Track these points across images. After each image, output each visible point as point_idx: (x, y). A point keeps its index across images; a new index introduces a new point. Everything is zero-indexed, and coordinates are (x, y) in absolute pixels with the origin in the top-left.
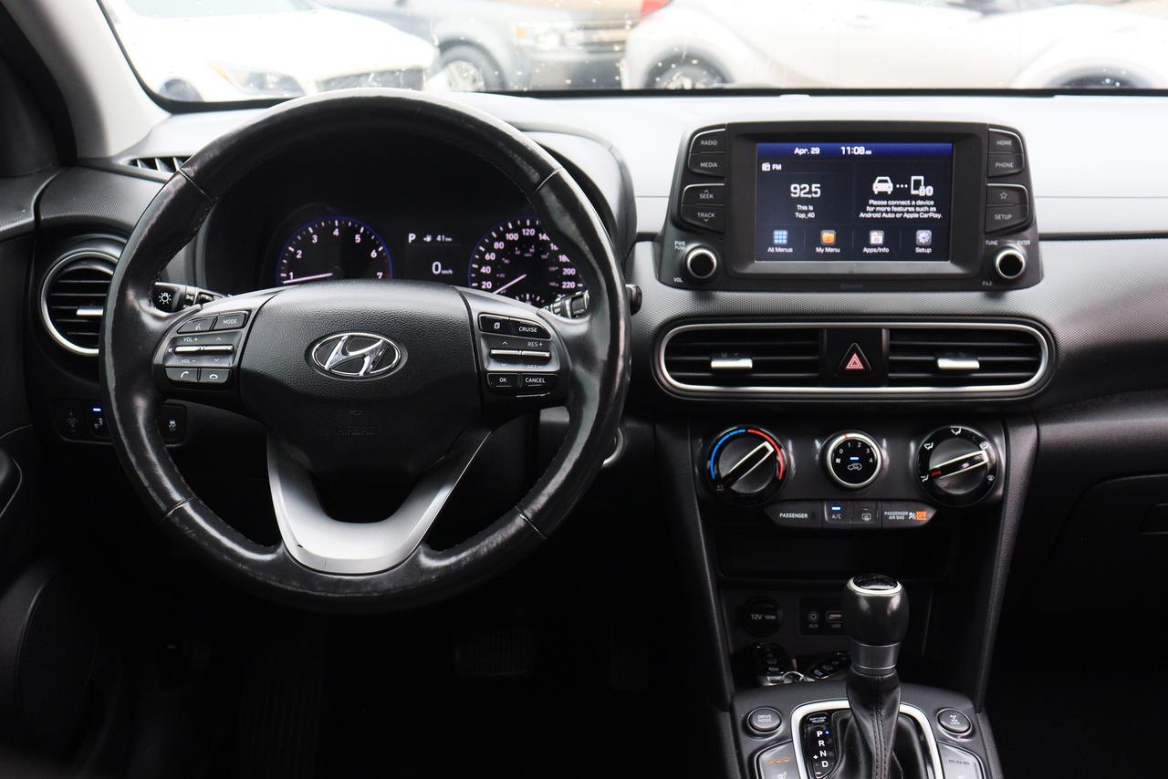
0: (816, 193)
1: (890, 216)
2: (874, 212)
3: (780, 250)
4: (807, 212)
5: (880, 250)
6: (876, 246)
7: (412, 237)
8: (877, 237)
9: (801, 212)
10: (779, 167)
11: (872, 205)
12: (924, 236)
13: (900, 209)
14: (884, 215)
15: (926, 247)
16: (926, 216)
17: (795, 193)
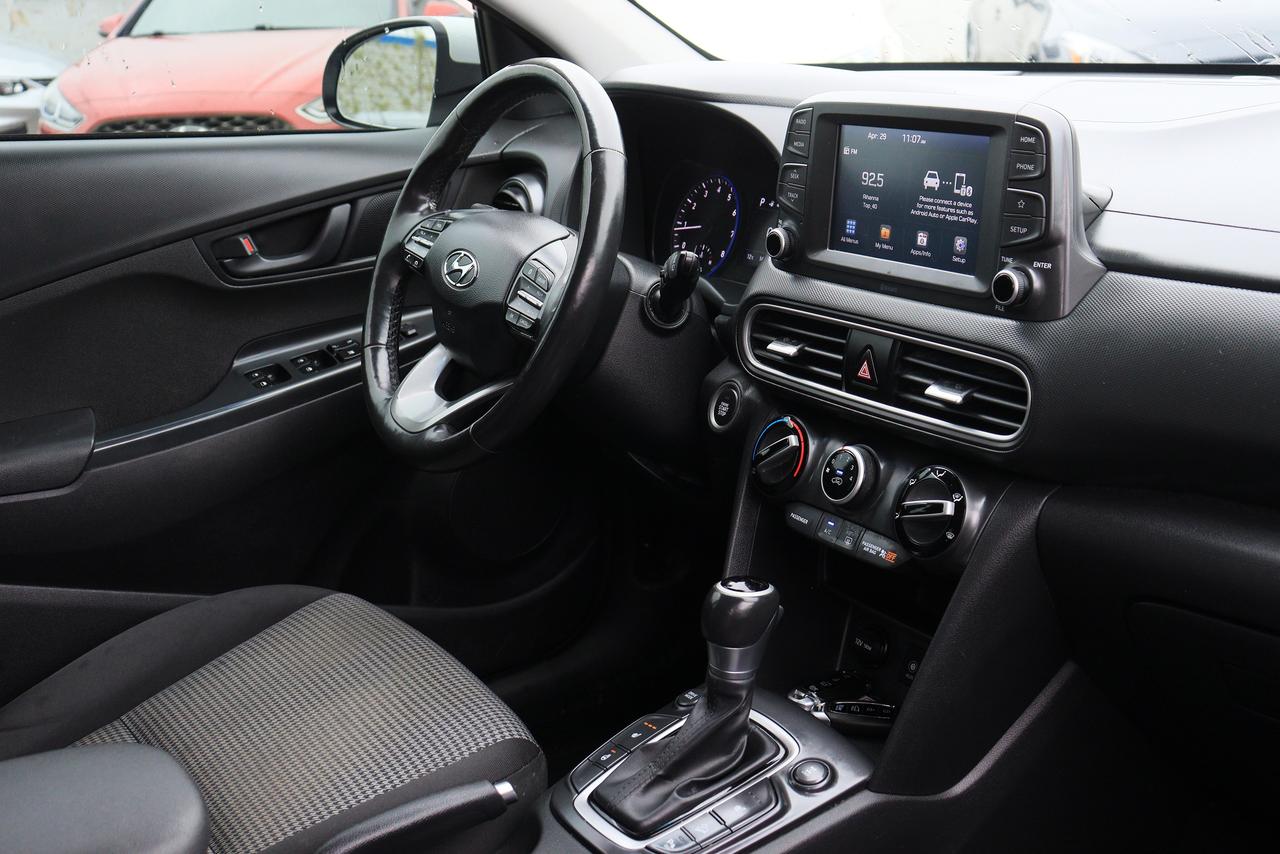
0: (880, 182)
1: (935, 215)
2: (922, 210)
3: (849, 240)
4: (871, 202)
5: (924, 253)
6: (921, 248)
7: (763, 201)
8: (922, 239)
9: (868, 202)
10: (855, 152)
11: (922, 202)
12: (960, 243)
13: (943, 209)
14: (930, 214)
15: (961, 256)
16: (964, 220)
17: (865, 181)
